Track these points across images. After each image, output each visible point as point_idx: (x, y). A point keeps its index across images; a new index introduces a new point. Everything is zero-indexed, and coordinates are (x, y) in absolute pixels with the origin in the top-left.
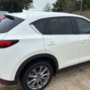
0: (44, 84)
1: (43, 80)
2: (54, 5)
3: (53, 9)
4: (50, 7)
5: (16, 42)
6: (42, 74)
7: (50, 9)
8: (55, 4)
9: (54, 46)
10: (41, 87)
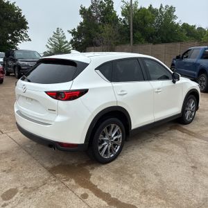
0: (117, 151)
1: (114, 145)
2: (73, 33)
3: (72, 41)
4: (64, 37)
5: (85, 91)
6: (113, 135)
7: (65, 41)
8: (76, 31)
9: (125, 96)
10: (112, 155)
